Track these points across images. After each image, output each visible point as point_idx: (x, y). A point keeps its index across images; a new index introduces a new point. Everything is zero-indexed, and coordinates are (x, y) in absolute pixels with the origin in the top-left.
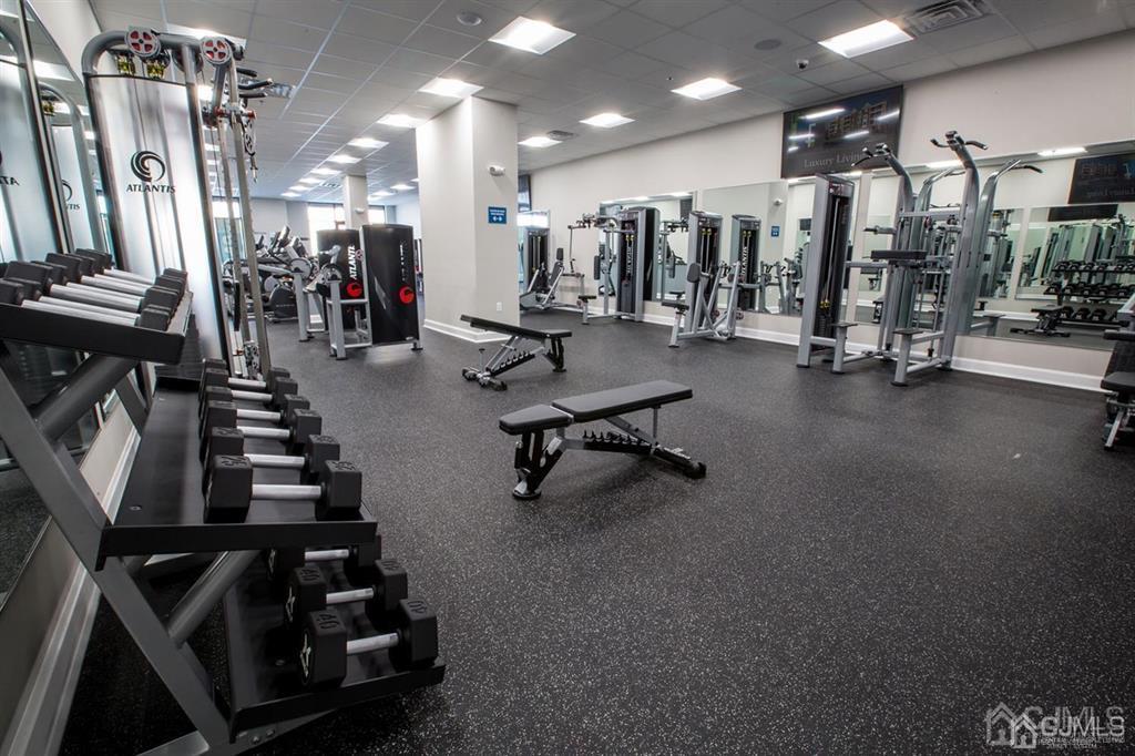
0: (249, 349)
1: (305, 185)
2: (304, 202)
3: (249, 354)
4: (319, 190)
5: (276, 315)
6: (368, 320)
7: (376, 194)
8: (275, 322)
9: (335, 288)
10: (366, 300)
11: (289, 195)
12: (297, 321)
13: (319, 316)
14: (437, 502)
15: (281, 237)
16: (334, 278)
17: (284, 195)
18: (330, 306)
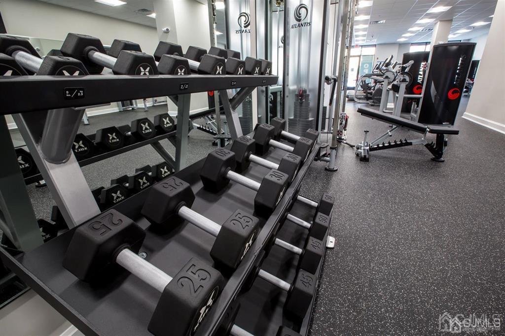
0: (342, 116)
1: (412, 32)
2: (409, 43)
3: (342, 119)
4: (419, 34)
5: (373, 102)
6: (419, 109)
7: (458, 32)
8: (372, 105)
9: (403, 87)
10: (422, 96)
11: (402, 40)
12: (379, 105)
13: (393, 104)
14: (404, 262)
15: (387, 61)
16: (404, 80)
17: (398, 40)
18: (397, 97)
